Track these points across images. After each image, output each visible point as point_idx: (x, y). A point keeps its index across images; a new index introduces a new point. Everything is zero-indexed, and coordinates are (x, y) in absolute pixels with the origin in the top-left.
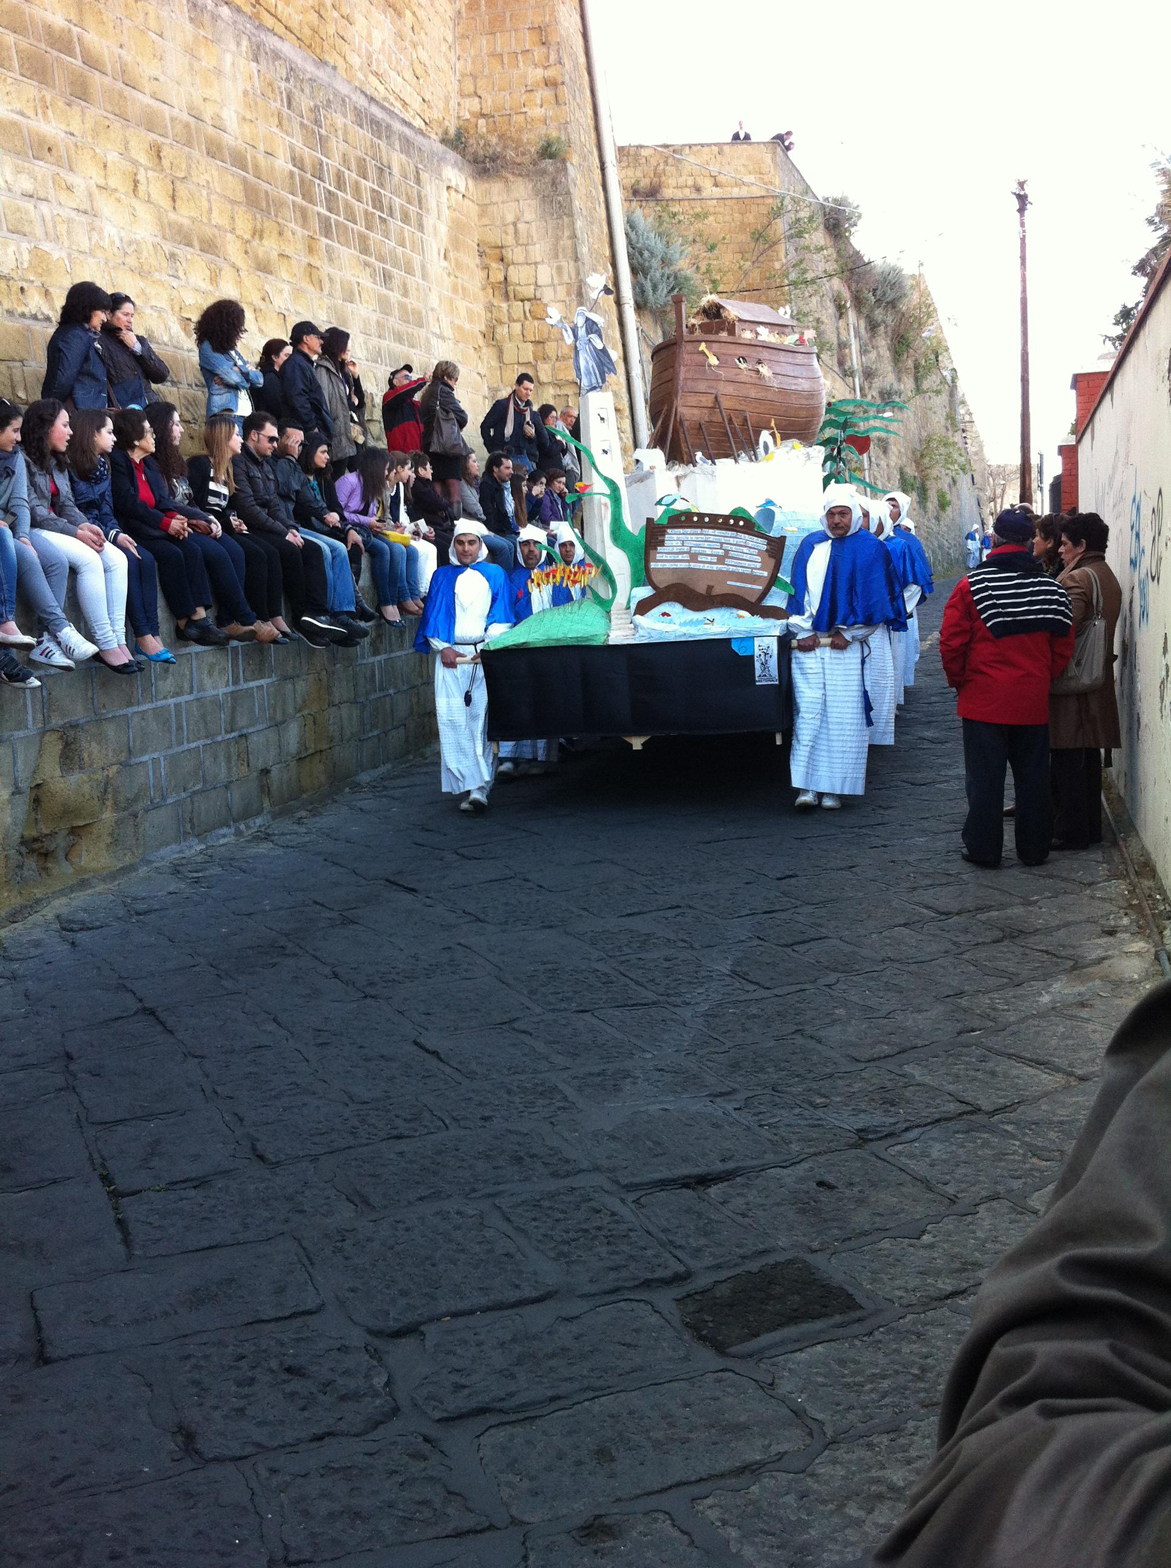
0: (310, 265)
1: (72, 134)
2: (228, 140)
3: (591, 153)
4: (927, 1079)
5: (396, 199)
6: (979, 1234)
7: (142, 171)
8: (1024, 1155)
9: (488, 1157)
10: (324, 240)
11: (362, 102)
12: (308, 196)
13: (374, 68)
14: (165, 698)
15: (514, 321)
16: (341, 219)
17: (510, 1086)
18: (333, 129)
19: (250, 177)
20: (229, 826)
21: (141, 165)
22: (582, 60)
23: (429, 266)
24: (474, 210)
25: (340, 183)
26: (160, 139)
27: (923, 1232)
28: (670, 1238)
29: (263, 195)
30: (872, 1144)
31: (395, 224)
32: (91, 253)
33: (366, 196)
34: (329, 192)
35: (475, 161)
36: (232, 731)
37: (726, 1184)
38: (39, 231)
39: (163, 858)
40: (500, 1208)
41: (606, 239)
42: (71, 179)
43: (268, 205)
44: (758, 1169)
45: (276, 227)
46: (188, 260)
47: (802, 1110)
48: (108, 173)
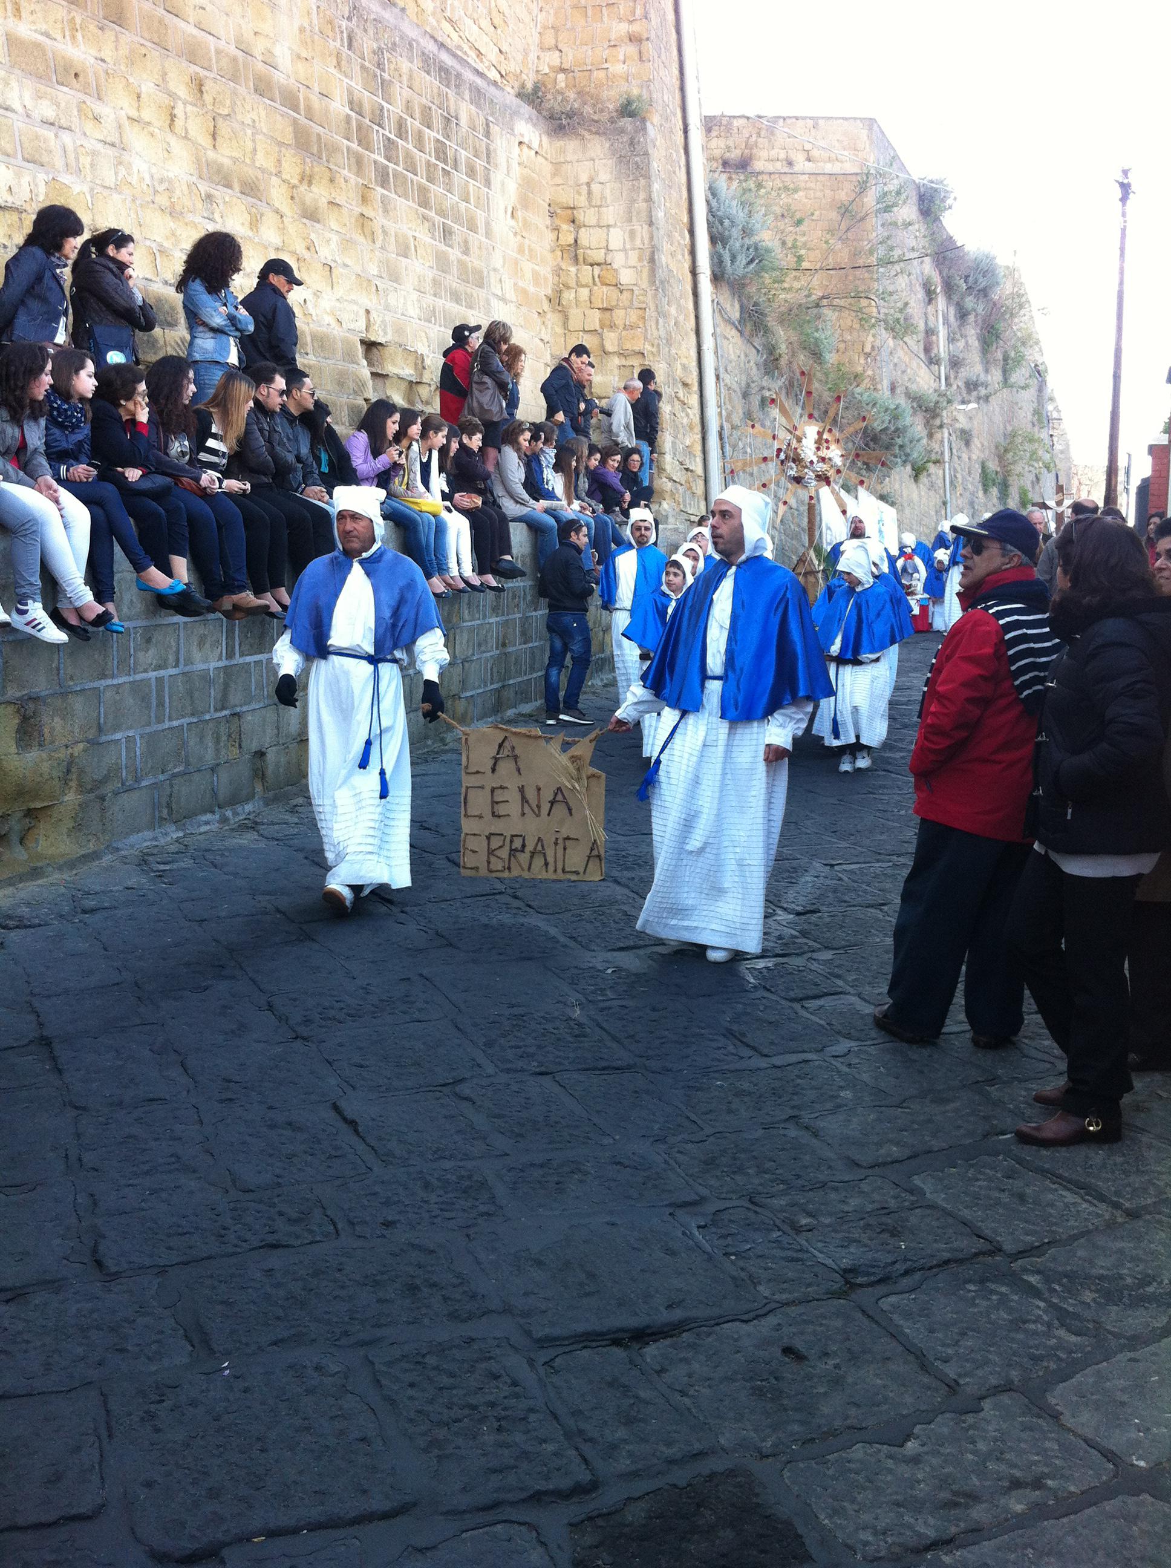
0: (362, 215)
1: (103, 60)
2: (279, 77)
3: (675, 115)
4: (940, 1199)
5: (463, 152)
6: (982, 1446)
7: (180, 105)
8: (1049, 1325)
9: (377, 1283)
10: (380, 190)
11: (431, 47)
12: (364, 141)
13: (448, 14)
14: (145, 671)
15: (583, 286)
16: (400, 169)
17: (429, 1178)
18: (396, 74)
19: (302, 120)
20: (213, 812)
21: (179, 98)
22: (671, 16)
23: (494, 224)
24: (547, 168)
25: (401, 130)
26: (203, 73)
27: (908, 1437)
28: (583, 1425)
29: (314, 139)
30: (859, 1291)
31: (459, 177)
32: (117, 189)
33: (430, 146)
34: (389, 139)
35: (551, 117)
36: (223, 708)
37: (668, 1341)
38: (59, 163)
39: (132, 846)
40: (372, 1363)
41: (685, 205)
42: (98, 108)
43: (320, 151)
44: (713, 1322)
45: (327, 173)
46: (225, 203)
47: (780, 1233)
48: (142, 104)
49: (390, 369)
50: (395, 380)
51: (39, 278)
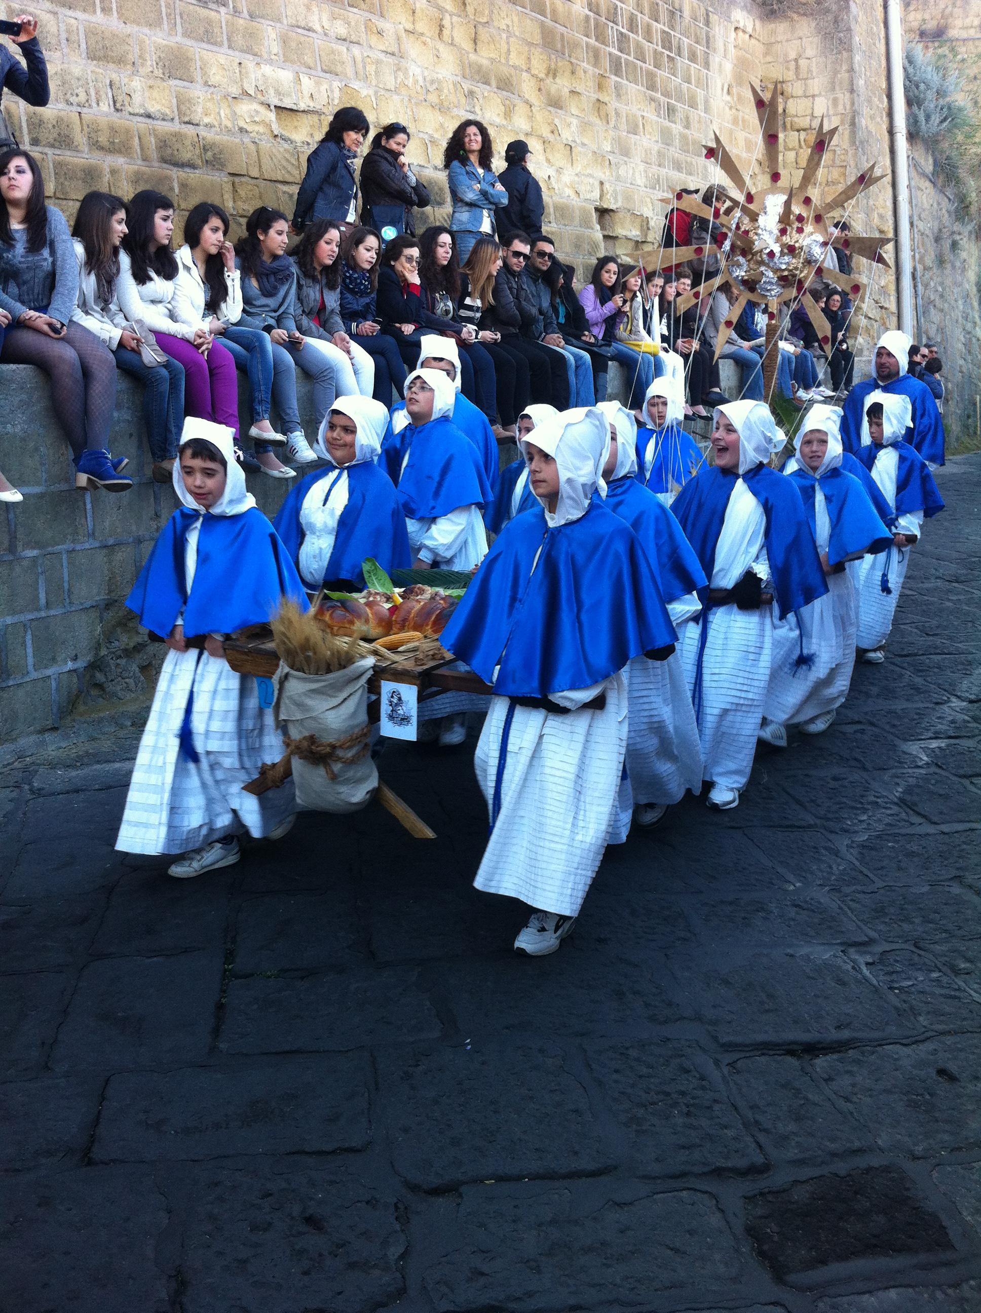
0: (598, 100)
5: (685, 39)
7: (447, 17)
10: (613, 77)
12: (601, 37)
15: (790, 151)
16: (631, 58)
19: (548, 22)
21: (447, 11)
23: (712, 100)
24: (759, 48)
25: (632, 25)
29: (558, 38)
31: (682, 62)
32: (396, 91)
33: (657, 37)
34: (622, 33)
35: (764, 4)
38: (350, 71)
40: (585, 1051)
41: (884, 73)
42: (381, 24)
43: (563, 46)
44: (876, 1043)
45: (569, 68)
46: (484, 97)
47: (941, 974)
48: (416, 19)
49: (620, 231)
50: (624, 241)
51: (334, 168)
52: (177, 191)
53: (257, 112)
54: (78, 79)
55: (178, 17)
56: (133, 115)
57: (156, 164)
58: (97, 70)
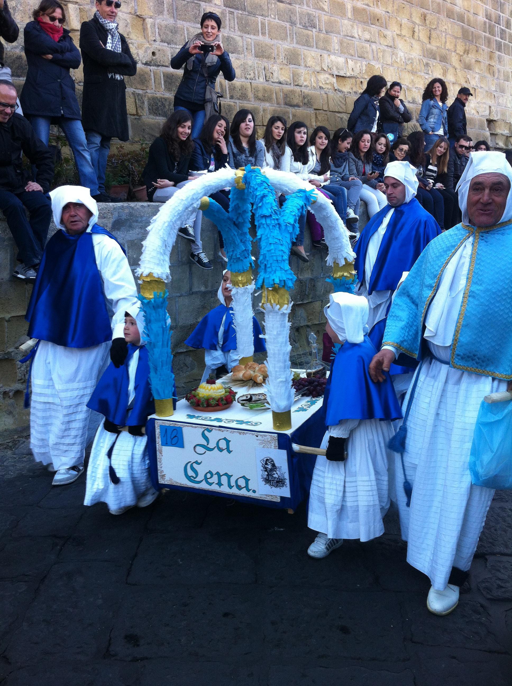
0: (489, 65)
1: (388, 12)
2: (457, 9)
7: (417, 26)
10: (497, 53)
12: (492, 33)
16: (507, 42)
19: (466, 26)
21: (417, 24)
26: (426, 12)
29: (470, 34)
32: (392, 65)
34: (502, 30)
38: (370, 56)
42: (386, 32)
43: (473, 38)
45: (475, 48)
46: (433, 66)
48: (402, 28)
49: (499, 131)
50: (500, 136)
52: (291, 118)
53: (328, 78)
54: (251, 67)
55: (294, 35)
56: (274, 82)
57: (283, 106)
58: (259, 62)
